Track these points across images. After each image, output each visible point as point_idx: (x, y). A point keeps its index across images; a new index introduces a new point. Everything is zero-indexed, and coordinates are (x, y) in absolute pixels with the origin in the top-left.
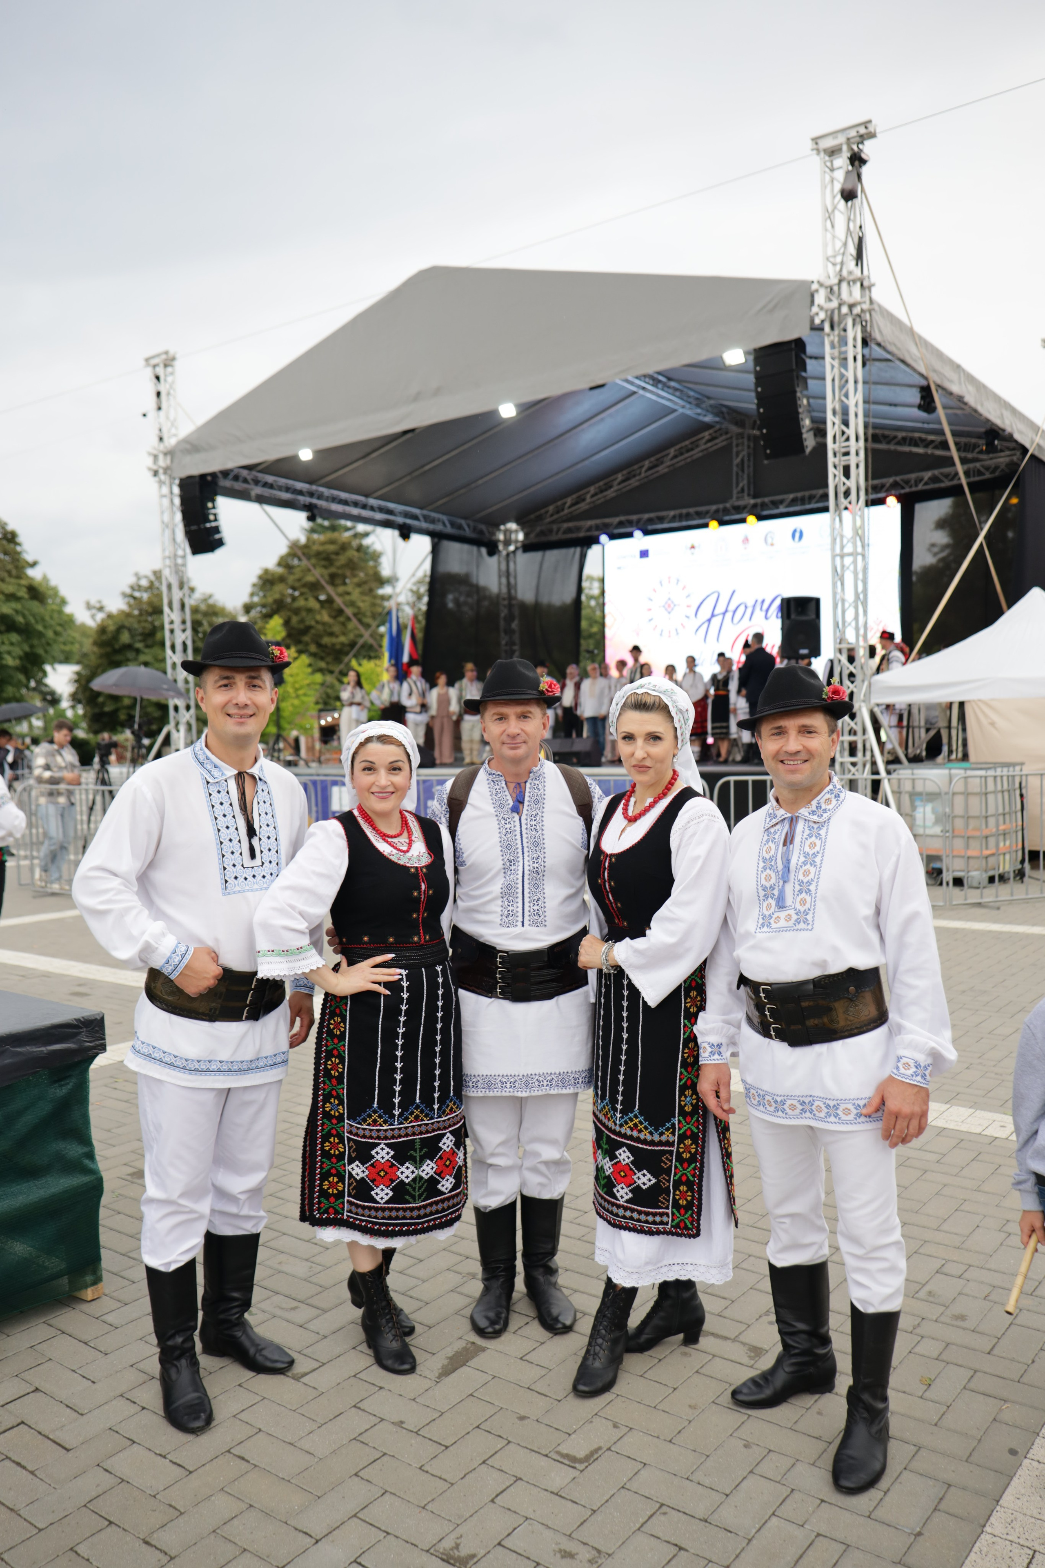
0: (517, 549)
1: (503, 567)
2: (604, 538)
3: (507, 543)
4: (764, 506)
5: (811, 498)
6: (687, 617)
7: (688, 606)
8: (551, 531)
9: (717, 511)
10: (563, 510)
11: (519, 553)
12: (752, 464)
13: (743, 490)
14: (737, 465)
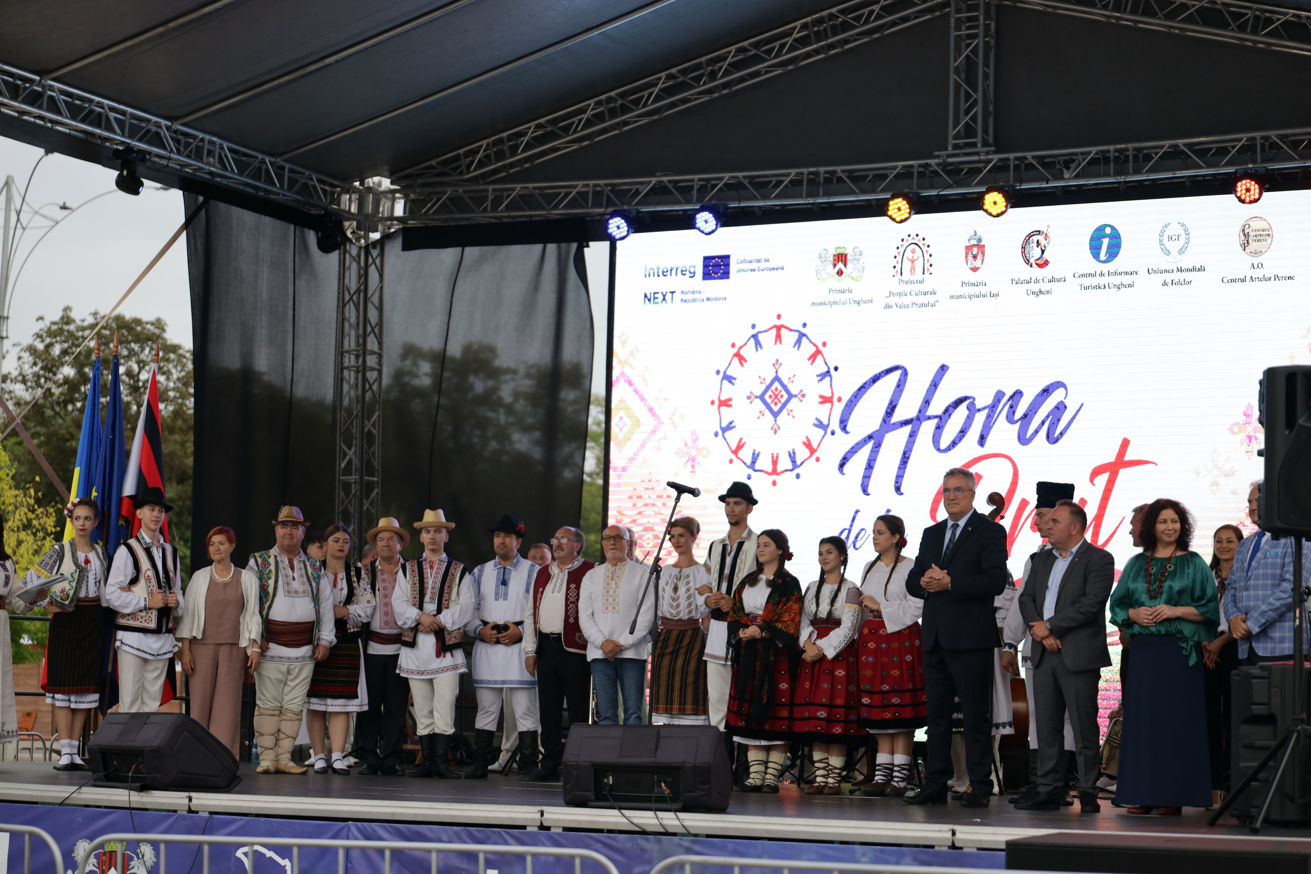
0: (386, 237)
1: (352, 282)
2: (617, 226)
3: (367, 222)
4: (1024, 170)
5: (1142, 159)
6: (820, 425)
7: (825, 400)
8: (480, 199)
9: (907, 174)
10: (514, 150)
11: (394, 249)
12: (991, 71)
13: (969, 131)
14: (957, 71)
